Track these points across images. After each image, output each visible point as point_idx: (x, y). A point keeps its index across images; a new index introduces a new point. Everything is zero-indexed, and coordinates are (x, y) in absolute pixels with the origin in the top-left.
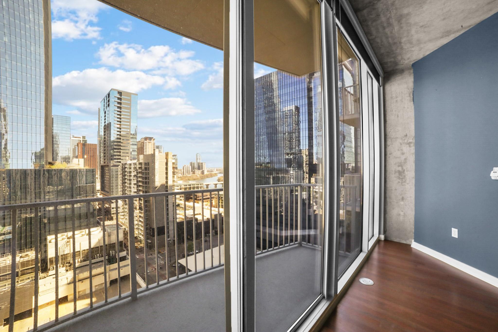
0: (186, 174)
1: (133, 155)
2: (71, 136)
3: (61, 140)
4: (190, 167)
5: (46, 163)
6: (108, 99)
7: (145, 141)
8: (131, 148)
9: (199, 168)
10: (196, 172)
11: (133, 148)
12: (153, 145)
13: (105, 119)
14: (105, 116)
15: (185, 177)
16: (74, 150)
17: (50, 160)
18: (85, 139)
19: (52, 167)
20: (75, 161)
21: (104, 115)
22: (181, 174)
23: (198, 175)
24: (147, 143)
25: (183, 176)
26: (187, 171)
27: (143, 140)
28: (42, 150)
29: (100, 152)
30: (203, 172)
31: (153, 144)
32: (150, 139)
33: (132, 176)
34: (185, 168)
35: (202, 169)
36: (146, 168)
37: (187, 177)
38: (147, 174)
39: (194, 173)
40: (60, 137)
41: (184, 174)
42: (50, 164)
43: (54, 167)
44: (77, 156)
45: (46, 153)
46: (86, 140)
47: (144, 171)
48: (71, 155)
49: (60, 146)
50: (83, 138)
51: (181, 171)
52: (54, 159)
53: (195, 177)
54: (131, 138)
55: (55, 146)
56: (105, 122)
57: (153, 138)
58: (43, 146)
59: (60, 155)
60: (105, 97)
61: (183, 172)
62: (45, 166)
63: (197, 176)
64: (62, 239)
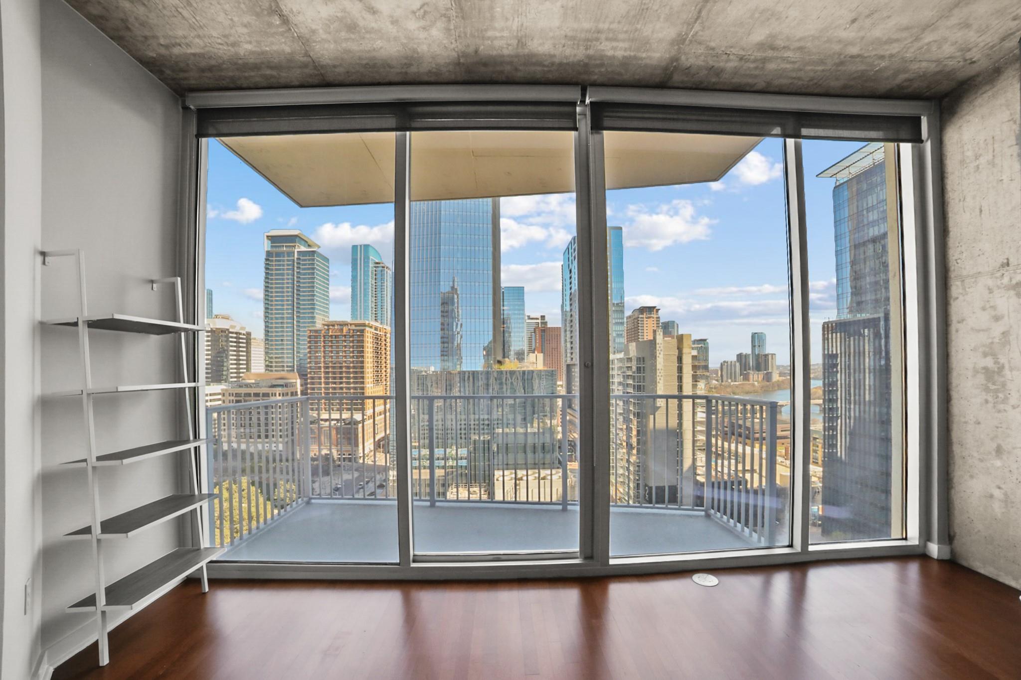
0: (727, 381)
1: (617, 343)
2: (526, 318)
3: (513, 325)
4: (738, 364)
5: (494, 361)
6: (573, 248)
7: (641, 316)
8: (615, 331)
9: (758, 368)
10: (751, 376)
11: (617, 331)
12: (655, 322)
13: (571, 283)
14: (571, 278)
15: (726, 387)
16: (530, 339)
17: (500, 358)
18: (544, 319)
19: (501, 367)
20: (532, 356)
21: (569, 276)
22: (717, 380)
23: (756, 383)
24: (645, 319)
25: (721, 385)
26: (731, 373)
27: (636, 314)
28: (490, 343)
29: (566, 341)
30: (768, 377)
31: (655, 319)
32: (651, 309)
33: (616, 384)
34: (725, 367)
35: (766, 368)
36: (639, 369)
37: (730, 386)
38: (642, 381)
39: (746, 378)
40: (512, 321)
41: (722, 381)
42: (500, 362)
43: (504, 368)
44: (534, 349)
45: (494, 346)
46: (546, 322)
47: (636, 375)
48: (526, 348)
49: (512, 334)
50: (541, 320)
51: (717, 374)
52: (506, 355)
53: (747, 388)
54: (614, 311)
55: (506, 335)
56: (571, 288)
57: (655, 307)
58: (491, 338)
59: (512, 348)
60: (569, 245)
61: (722, 376)
62: (493, 366)
63: (753, 385)
64: (510, 478)
